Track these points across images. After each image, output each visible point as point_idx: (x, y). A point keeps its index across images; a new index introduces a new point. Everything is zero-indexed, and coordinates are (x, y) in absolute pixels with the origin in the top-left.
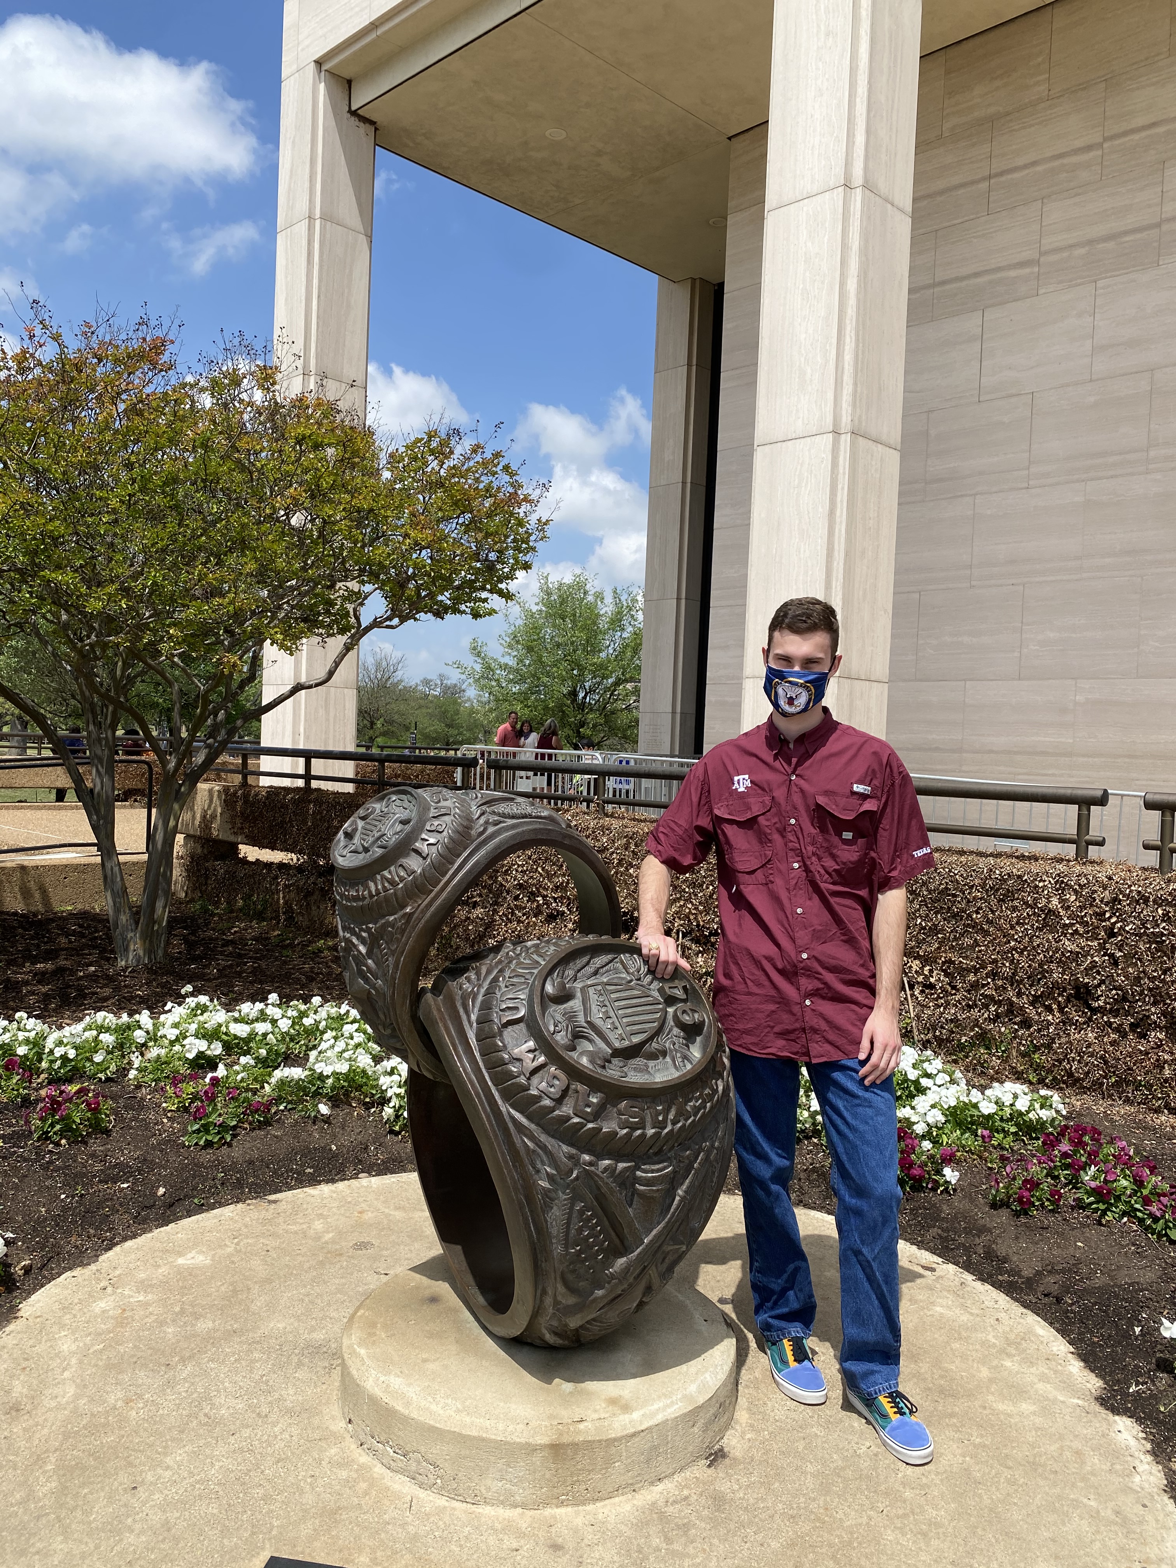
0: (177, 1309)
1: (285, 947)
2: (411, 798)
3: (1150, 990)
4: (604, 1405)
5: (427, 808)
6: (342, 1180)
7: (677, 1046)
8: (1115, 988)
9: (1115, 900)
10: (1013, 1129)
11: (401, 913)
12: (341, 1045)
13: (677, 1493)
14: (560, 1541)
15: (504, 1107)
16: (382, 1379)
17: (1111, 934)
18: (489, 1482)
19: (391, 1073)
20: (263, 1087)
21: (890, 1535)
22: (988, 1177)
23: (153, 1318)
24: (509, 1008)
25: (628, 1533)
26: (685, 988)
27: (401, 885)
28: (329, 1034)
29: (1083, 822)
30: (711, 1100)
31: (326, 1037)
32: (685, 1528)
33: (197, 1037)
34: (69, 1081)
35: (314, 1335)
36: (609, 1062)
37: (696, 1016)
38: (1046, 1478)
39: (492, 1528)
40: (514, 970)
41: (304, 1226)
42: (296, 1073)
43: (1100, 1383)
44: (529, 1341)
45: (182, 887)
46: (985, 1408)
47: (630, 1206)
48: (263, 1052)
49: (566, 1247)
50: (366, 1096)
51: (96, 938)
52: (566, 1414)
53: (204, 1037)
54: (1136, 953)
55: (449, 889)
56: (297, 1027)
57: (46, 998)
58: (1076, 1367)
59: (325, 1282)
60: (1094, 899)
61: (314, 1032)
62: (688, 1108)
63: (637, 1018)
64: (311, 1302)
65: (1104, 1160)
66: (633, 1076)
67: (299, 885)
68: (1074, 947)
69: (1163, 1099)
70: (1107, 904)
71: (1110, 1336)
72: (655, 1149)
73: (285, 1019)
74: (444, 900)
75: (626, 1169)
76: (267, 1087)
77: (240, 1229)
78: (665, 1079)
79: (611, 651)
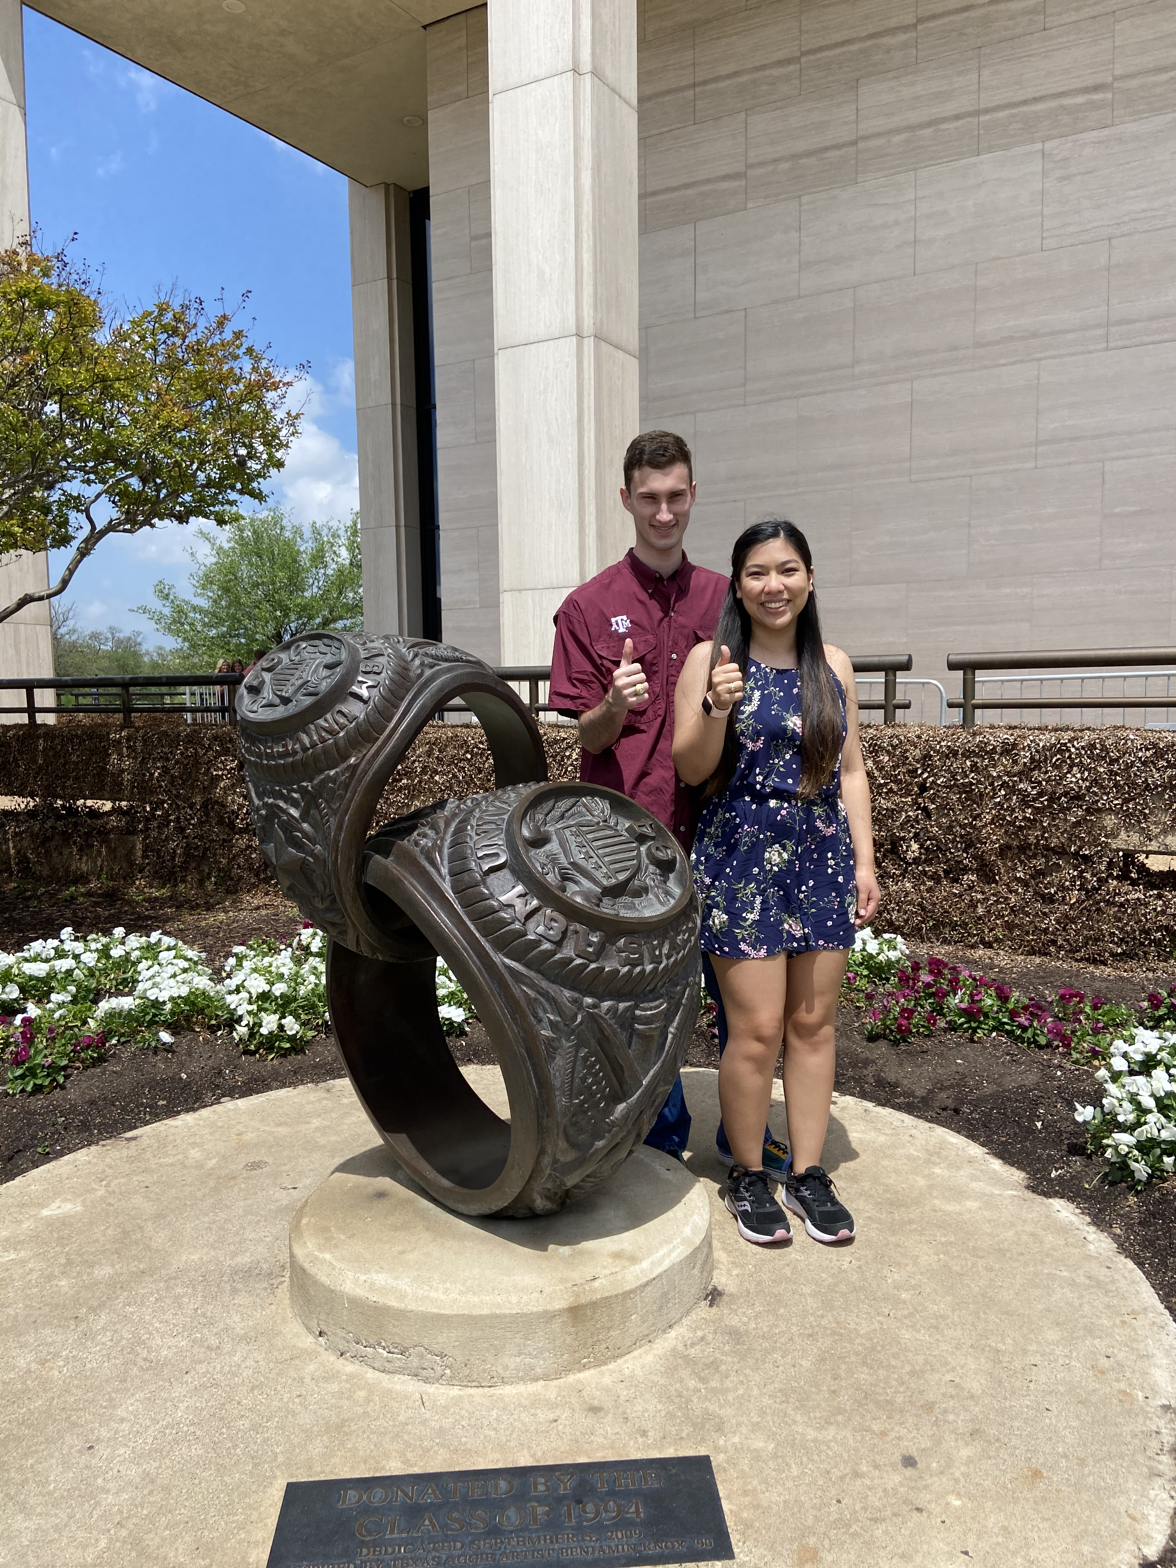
0: (63, 1261)
3: (961, 836)
4: (610, 1261)
6: (203, 1107)
7: (656, 882)
8: (929, 839)
9: (926, 757)
10: (865, 972)
11: (345, 765)
12: (169, 970)
13: (691, 1335)
14: (596, 1403)
15: (497, 958)
16: (363, 1278)
17: (923, 788)
18: (506, 1360)
19: (237, 991)
20: (85, 1023)
21: (906, 1335)
23: (37, 1274)
24: (486, 856)
25: (662, 1382)
27: (341, 734)
28: (144, 964)
29: (890, 688)
31: (141, 966)
32: (714, 1365)
35: (239, 1260)
36: (601, 900)
38: (1017, 1260)
39: (520, 1405)
40: (480, 818)
41: (180, 1157)
42: (126, 1003)
44: (510, 1213)
46: (936, 1211)
47: (630, 1046)
49: (571, 1098)
50: (210, 1019)
52: (577, 1275)
54: (948, 804)
55: (398, 734)
56: (105, 960)
58: (996, 1164)
59: (228, 1207)
60: (907, 758)
61: (126, 963)
62: (678, 941)
63: (616, 857)
64: (221, 1228)
65: (965, 985)
66: (624, 913)
67: (32, 832)
68: (889, 804)
69: (978, 935)
70: (918, 761)
71: (1015, 1134)
72: (652, 986)
73: (88, 953)
74: (393, 748)
75: (627, 1009)
76: (92, 1023)
77: (104, 1171)
78: (655, 914)
79: (315, 590)
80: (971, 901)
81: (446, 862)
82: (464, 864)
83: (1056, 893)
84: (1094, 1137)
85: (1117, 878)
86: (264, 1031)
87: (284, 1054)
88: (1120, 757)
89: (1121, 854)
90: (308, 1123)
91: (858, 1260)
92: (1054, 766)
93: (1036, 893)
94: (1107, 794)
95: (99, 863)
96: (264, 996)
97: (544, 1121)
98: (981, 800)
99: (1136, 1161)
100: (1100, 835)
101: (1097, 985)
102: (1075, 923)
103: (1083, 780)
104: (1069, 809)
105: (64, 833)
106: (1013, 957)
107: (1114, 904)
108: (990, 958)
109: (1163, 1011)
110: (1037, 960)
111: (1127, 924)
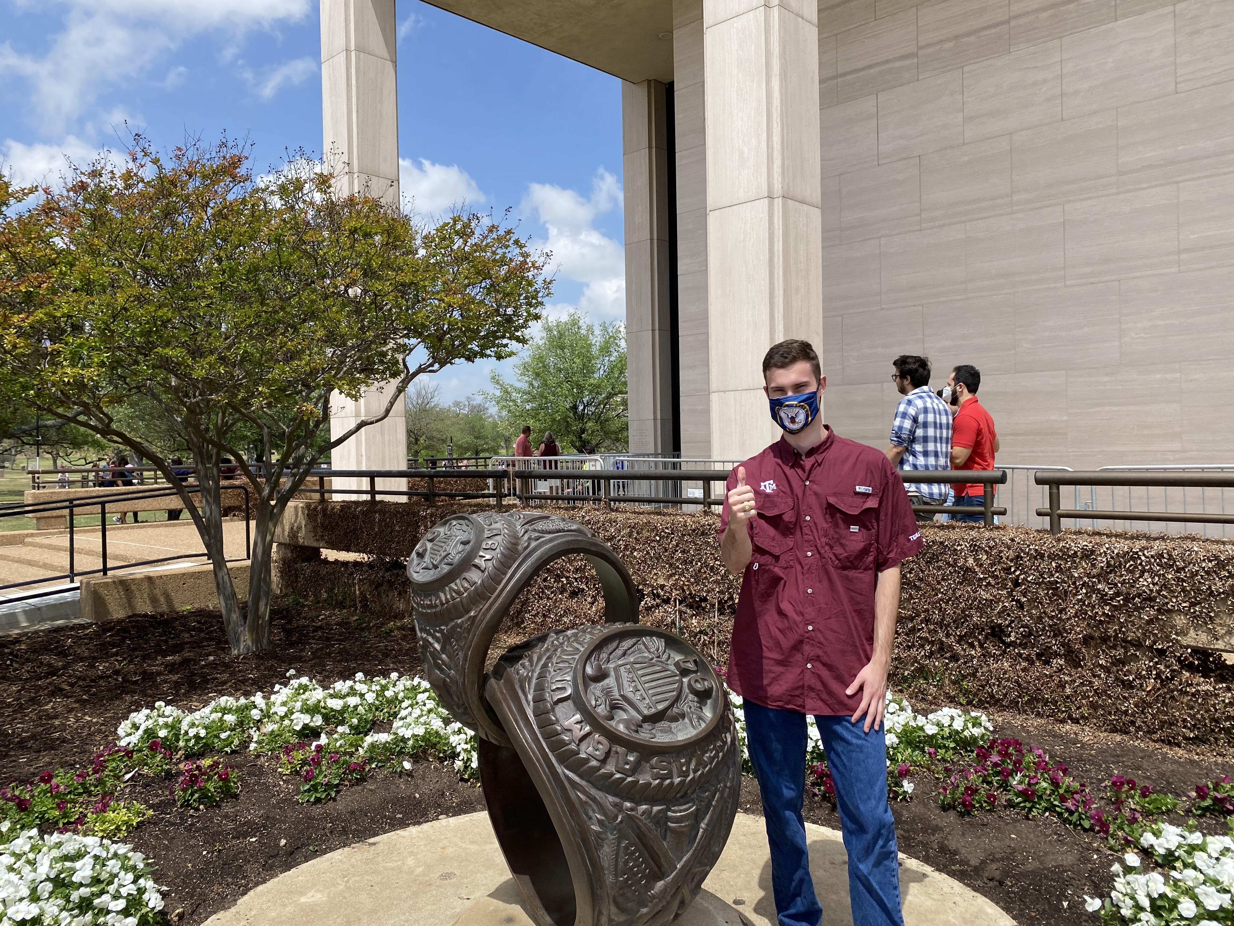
1: (363, 629)
2: (468, 523)
3: (1050, 626)
5: (482, 531)
6: (426, 822)
7: (692, 710)
8: (1022, 627)
9: (1018, 557)
10: (952, 745)
11: (467, 616)
12: (417, 712)
15: (560, 769)
17: (1016, 584)
19: (459, 732)
20: (357, 751)
22: (936, 786)
24: (558, 689)
26: (695, 661)
27: (465, 595)
28: (407, 703)
30: (722, 751)
31: (404, 705)
33: (302, 713)
34: (201, 755)
36: (641, 727)
37: (707, 683)
40: (560, 657)
41: (399, 863)
42: (384, 737)
45: (278, 585)
47: (665, 839)
48: (355, 721)
49: (616, 876)
50: (440, 752)
51: (212, 632)
53: (307, 712)
54: (1037, 598)
55: (502, 596)
56: (380, 699)
57: (177, 686)
59: (420, 909)
60: (1002, 558)
61: (395, 701)
62: (705, 759)
63: (659, 690)
65: (1028, 767)
66: (661, 738)
67: (370, 579)
68: (988, 596)
69: (1066, 711)
70: (1011, 561)
71: (1044, 911)
72: (681, 794)
73: (370, 693)
74: (500, 604)
75: (659, 811)
76: (360, 750)
77: (348, 869)
78: (685, 737)
79: (602, 372)
80: (1060, 681)
81: (532, 691)
82: (542, 695)
83: (1134, 680)
86: (475, 765)
88: (1186, 567)
89: (1189, 650)
92: (1128, 571)
93: (1117, 679)
94: (1177, 597)
97: (598, 892)
98: (1066, 596)
100: (1171, 632)
101: (1166, 767)
102: (1151, 707)
103: (1154, 584)
104: (1143, 608)
106: (1096, 734)
107: (1186, 693)
108: (1075, 734)
109: (1208, 802)
110: (1118, 738)
111: (1198, 711)
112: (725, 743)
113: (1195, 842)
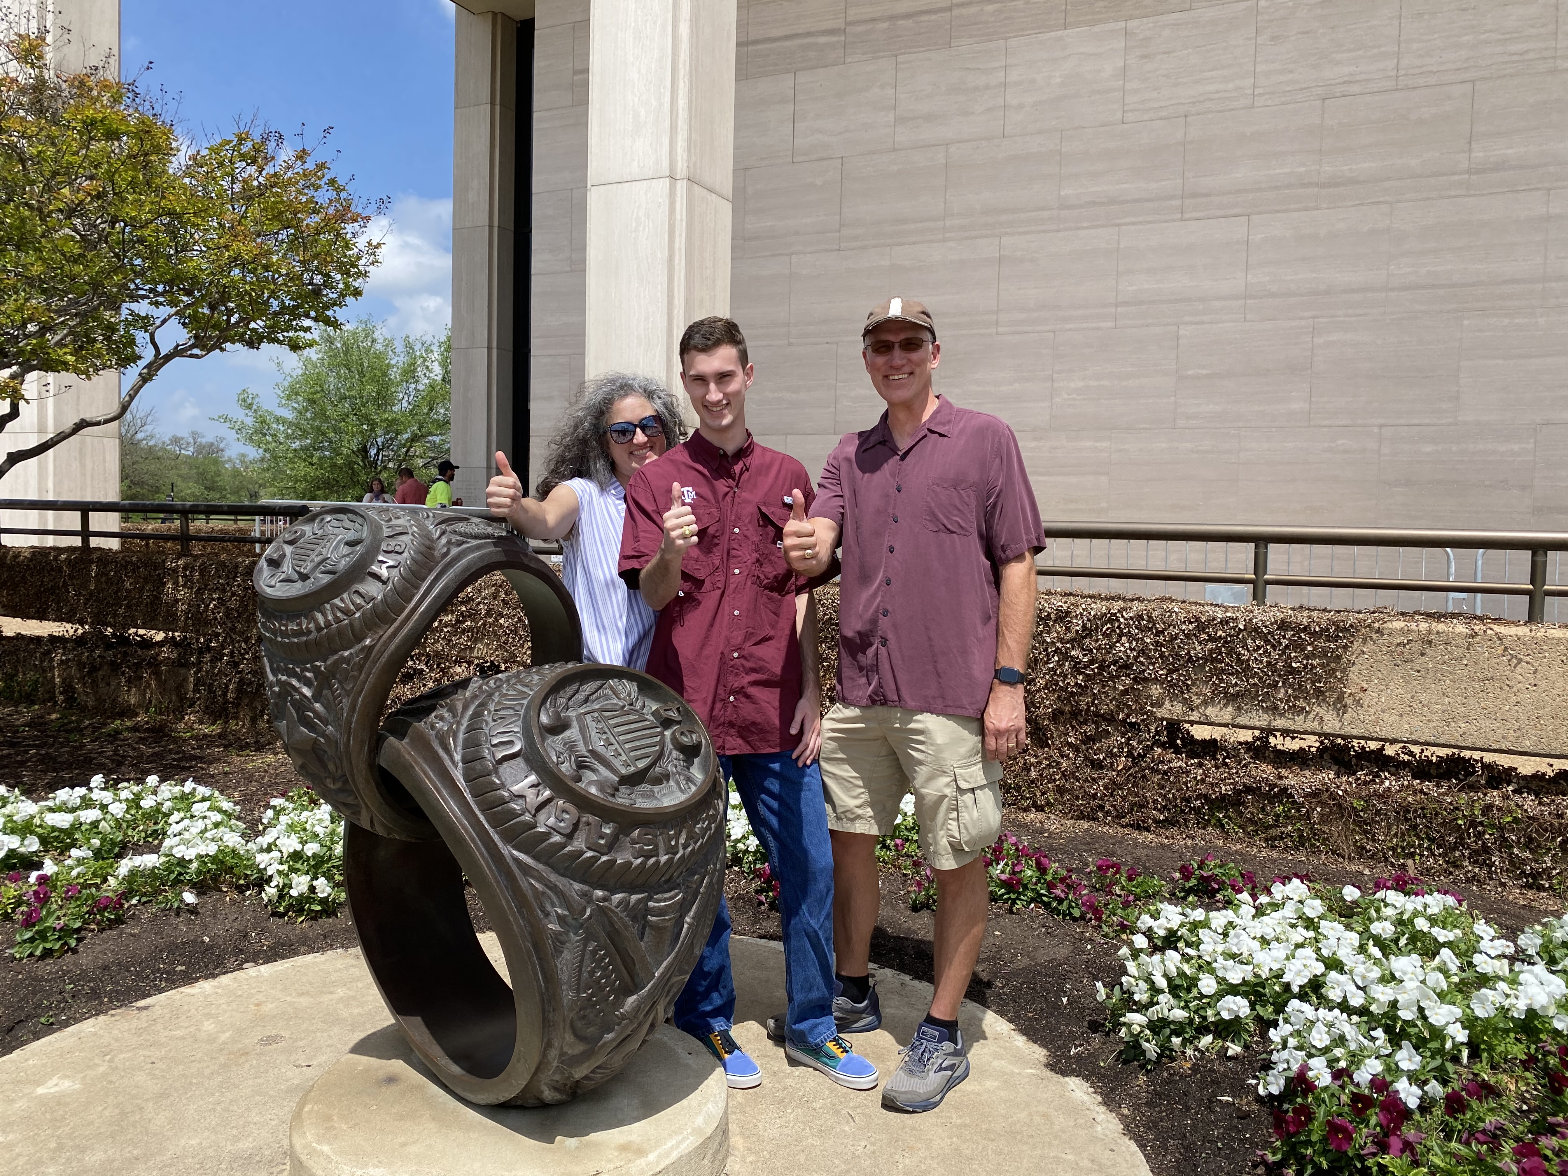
0: (53, 1145)
1: (71, 731)
2: (355, 517)
4: (616, 1154)
5: (378, 527)
6: (224, 974)
7: (679, 768)
11: (358, 647)
12: (200, 825)
15: (506, 850)
19: (269, 850)
20: (105, 880)
22: (904, 883)
23: (21, 1161)
24: (501, 743)
26: (678, 709)
27: (357, 615)
28: (176, 816)
30: (715, 821)
31: (172, 819)
33: (5, 833)
35: (240, 1145)
36: (617, 790)
37: (694, 736)
38: (1026, 1143)
40: (499, 703)
41: (192, 1029)
42: (149, 861)
43: (1044, 1052)
44: (520, 1102)
48: (96, 842)
49: (578, 992)
50: (239, 878)
53: (13, 832)
55: (416, 616)
58: (1020, 1041)
59: (236, 1086)
61: (157, 814)
62: (697, 831)
63: (638, 743)
64: (225, 1110)
65: (1008, 854)
66: (643, 804)
67: (79, 661)
69: (1030, 798)
71: (1042, 1010)
72: (667, 877)
73: (117, 803)
74: (410, 630)
75: (639, 901)
76: (112, 881)
77: (110, 1044)
78: (673, 803)
79: (405, 404)
80: (1025, 764)
81: (459, 749)
82: (478, 751)
83: (1104, 759)
84: (1113, 1014)
85: (1162, 745)
86: (294, 893)
87: (315, 917)
88: (1166, 629)
89: (1165, 723)
90: (331, 993)
91: (873, 1144)
92: (1105, 635)
93: (1086, 758)
94: (1153, 664)
95: (148, 696)
96: (296, 856)
97: (551, 1015)
99: (1147, 1041)
100: (1146, 703)
101: (1139, 852)
102: (1121, 789)
103: (1132, 650)
104: (1118, 677)
105: (112, 663)
106: (1062, 822)
107: (1157, 771)
108: (1041, 822)
109: (1193, 882)
110: (1086, 825)
111: (1169, 791)
112: (718, 812)
113: (1198, 919)
